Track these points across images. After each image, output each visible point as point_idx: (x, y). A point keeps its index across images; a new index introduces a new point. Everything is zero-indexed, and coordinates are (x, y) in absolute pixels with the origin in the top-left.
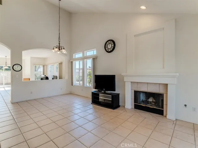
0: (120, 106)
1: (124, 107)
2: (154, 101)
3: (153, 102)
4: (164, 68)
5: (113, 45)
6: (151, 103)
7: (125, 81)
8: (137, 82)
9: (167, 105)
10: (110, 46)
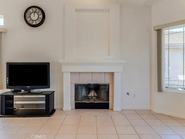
0: (55, 110)
1: (62, 110)
2: (96, 95)
3: (94, 96)
4: (109, 54)
5: (41, 16)
6: (92, 98)
7: (63, 71)
8: (79, 73)
9: (113, 96)
10: (35, 17)
